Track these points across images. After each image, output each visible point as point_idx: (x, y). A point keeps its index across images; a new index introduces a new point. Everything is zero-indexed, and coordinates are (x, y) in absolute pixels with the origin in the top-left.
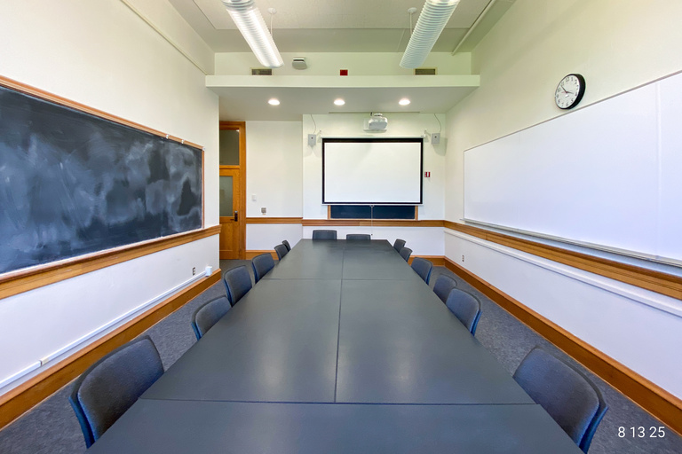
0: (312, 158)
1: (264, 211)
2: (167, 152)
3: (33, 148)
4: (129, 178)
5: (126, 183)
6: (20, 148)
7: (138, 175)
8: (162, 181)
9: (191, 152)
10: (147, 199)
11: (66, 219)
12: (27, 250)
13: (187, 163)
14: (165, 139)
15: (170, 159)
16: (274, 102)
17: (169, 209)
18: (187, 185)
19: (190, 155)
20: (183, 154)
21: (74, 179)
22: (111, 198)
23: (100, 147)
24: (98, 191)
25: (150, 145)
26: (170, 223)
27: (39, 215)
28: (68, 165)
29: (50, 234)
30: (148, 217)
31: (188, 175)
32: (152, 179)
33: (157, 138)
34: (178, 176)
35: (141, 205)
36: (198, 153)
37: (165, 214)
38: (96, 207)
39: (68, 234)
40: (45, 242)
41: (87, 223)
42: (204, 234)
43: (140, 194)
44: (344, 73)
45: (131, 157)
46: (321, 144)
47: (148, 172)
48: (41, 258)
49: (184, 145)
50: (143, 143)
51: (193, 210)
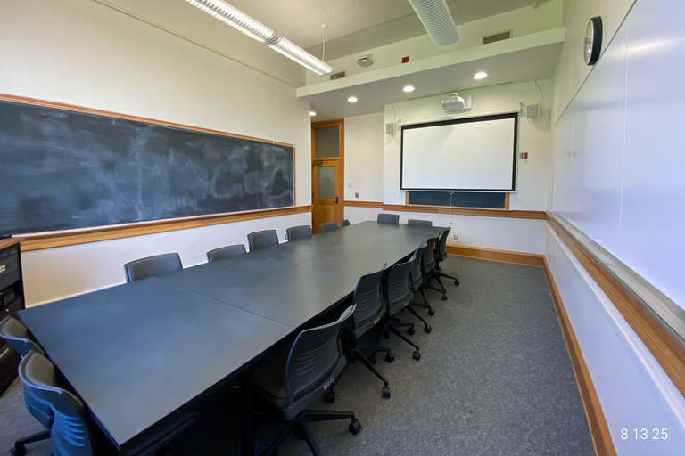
0: (392, 146)
1: (357, 195)
2: (262, 151)
3: (171, 156)
4: (231, 171)
5: (229, 173)
6: (164, 156)
7: (237, 169)
8: (257, 172)
9: (283, 150)
10: (245, 184)
11: (191, 194)
12: (170, 210)
13: (279, 158)
14: (258, 143)
15: (264, 156)
16: (352, 100)
17: (264, 191)
18: (279, 174)
19: (281, 152)
20: (275, 152)
21: (195, 172)
22: (218, 183)
23: (211, 152)
24: (210, 179)
25: (246, 148)
26: (264, 200)
27: (176, 191)
28: (191, 164)
29: (182, 202)
30: (247, 195)
31: (279, 166)
32: (249, 170)
33: (252, 143)
34: (271, 168)
35: (240, 187)
36: (289, 151)
37: (260, 195)
38: (209, 189)
39: (192, 203)
40: (179, 206)
41: (204, 197)
42: (296, 210)
43: (240, 180)
44: (406, 60)
45: (232, 156)
46: (400, 132)
47: (246, 166)
48: (177, 215)
49: (275, 145)
50: (241, 146)
51: (285, 192)
